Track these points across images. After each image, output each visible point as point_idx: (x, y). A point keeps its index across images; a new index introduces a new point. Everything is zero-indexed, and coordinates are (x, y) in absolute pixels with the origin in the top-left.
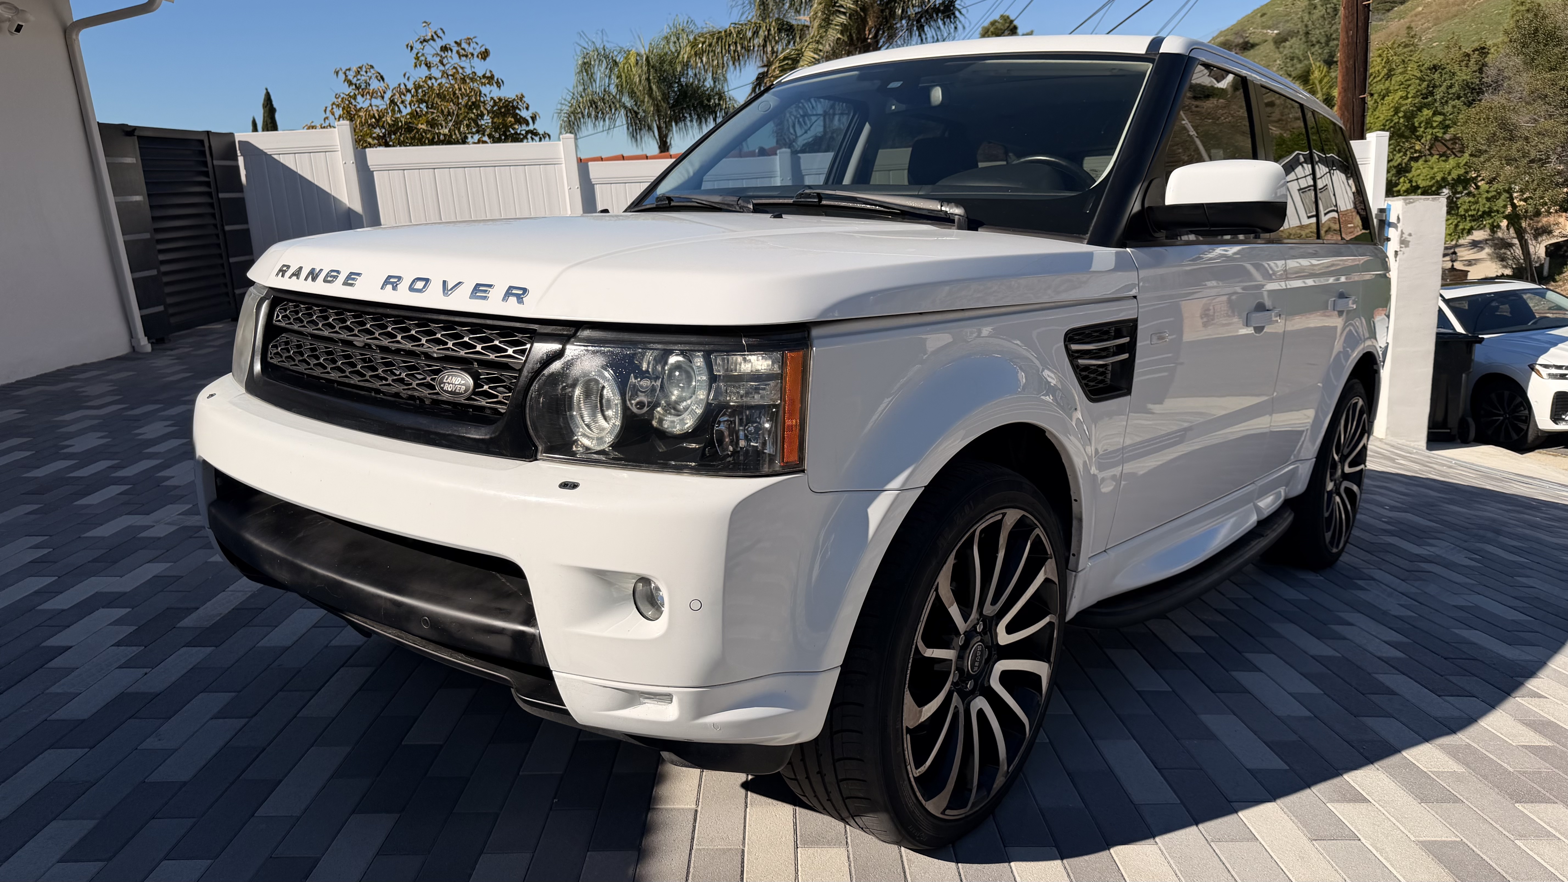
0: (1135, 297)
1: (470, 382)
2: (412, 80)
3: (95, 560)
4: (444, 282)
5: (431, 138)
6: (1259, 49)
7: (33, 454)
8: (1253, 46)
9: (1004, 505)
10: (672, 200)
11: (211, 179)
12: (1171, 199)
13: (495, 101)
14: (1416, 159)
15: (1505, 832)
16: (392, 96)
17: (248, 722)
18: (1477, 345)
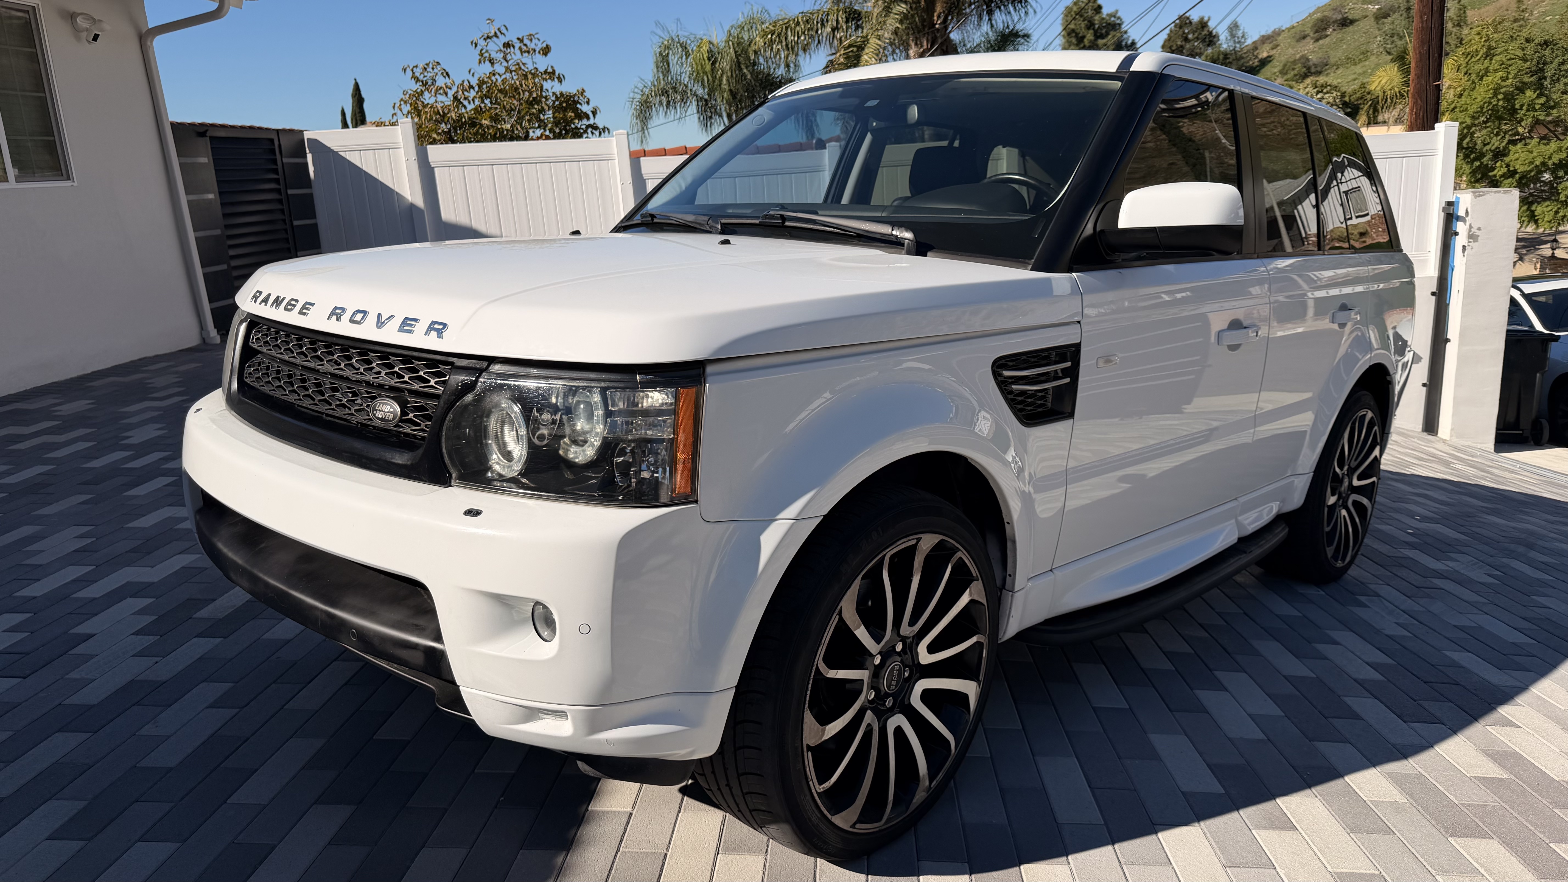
0: (1079, 322)
1: (398, 410)
2: (477, 76)
3: (130, 551)
4: (379, 315)
5: (493, 133)
6: (1358, 25)
7: (95, 445)
8: (1352, 22)
9: (920, 530)
10: (656, 217)
11: (280, 176)
12: (1124, 223)
13: (556, 95)
14: (1514, 142)
15: (1428, 867)
16: (455, 93)
17: (239, 712)
18: (1553, 343)
